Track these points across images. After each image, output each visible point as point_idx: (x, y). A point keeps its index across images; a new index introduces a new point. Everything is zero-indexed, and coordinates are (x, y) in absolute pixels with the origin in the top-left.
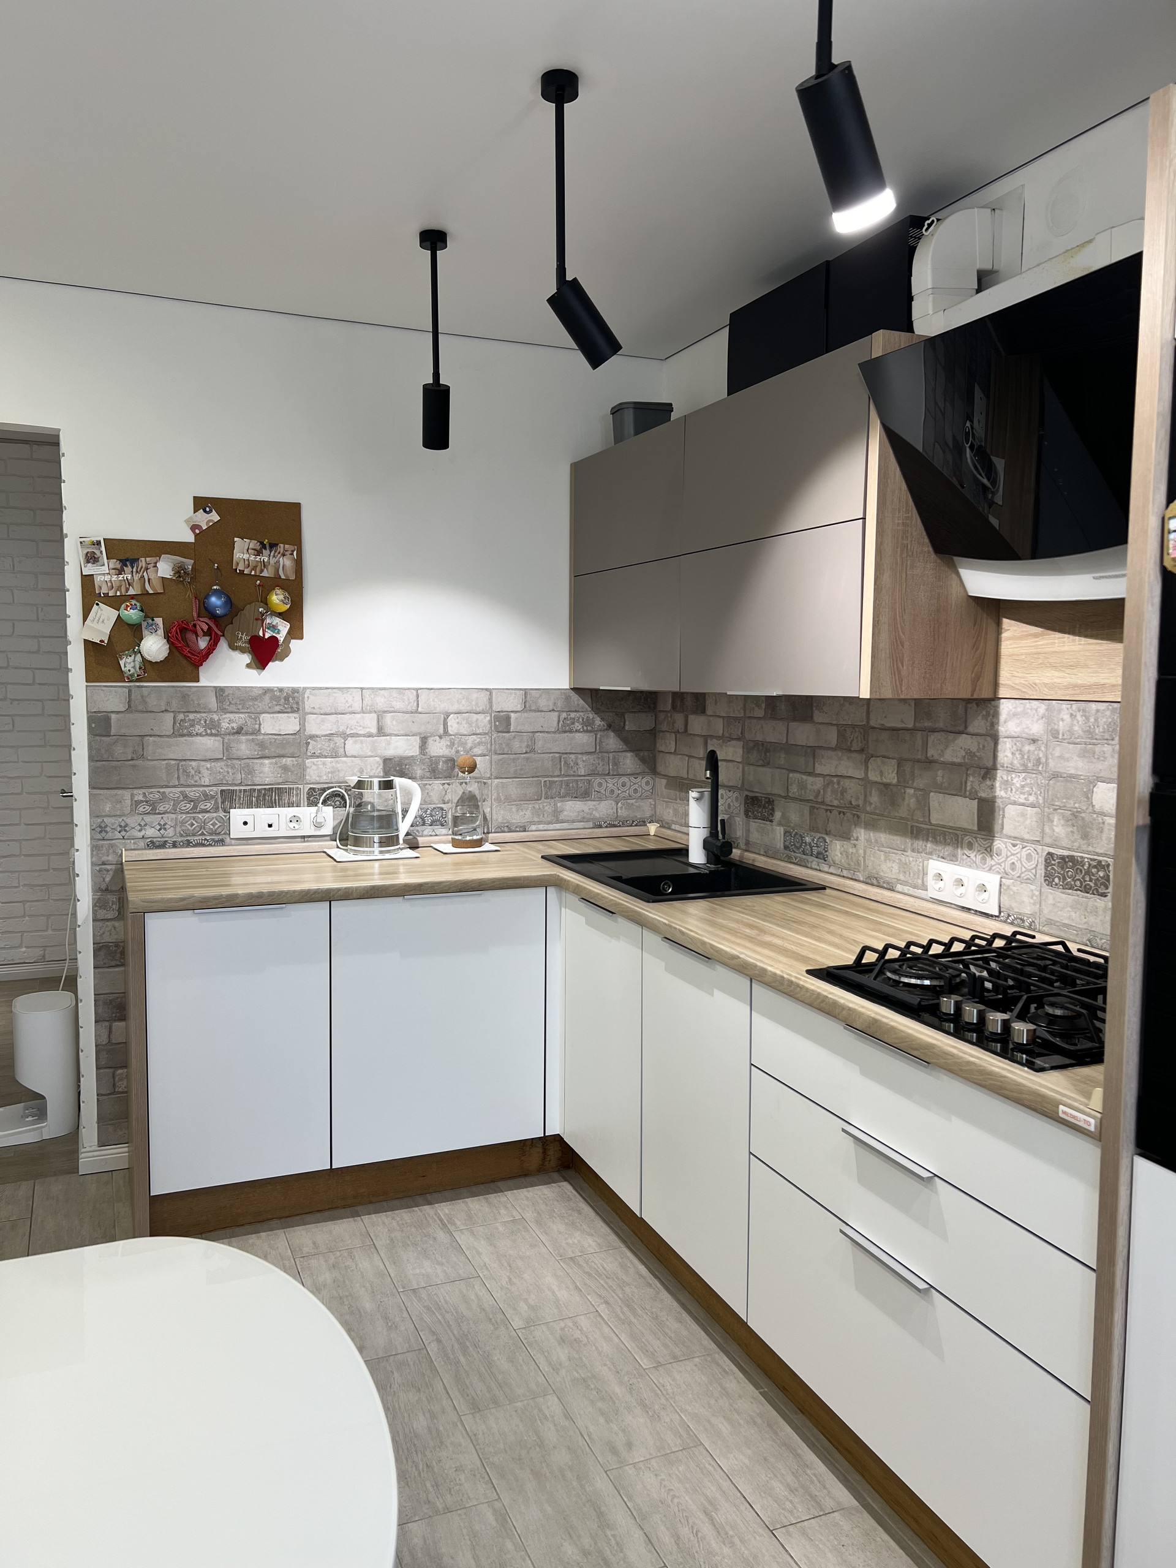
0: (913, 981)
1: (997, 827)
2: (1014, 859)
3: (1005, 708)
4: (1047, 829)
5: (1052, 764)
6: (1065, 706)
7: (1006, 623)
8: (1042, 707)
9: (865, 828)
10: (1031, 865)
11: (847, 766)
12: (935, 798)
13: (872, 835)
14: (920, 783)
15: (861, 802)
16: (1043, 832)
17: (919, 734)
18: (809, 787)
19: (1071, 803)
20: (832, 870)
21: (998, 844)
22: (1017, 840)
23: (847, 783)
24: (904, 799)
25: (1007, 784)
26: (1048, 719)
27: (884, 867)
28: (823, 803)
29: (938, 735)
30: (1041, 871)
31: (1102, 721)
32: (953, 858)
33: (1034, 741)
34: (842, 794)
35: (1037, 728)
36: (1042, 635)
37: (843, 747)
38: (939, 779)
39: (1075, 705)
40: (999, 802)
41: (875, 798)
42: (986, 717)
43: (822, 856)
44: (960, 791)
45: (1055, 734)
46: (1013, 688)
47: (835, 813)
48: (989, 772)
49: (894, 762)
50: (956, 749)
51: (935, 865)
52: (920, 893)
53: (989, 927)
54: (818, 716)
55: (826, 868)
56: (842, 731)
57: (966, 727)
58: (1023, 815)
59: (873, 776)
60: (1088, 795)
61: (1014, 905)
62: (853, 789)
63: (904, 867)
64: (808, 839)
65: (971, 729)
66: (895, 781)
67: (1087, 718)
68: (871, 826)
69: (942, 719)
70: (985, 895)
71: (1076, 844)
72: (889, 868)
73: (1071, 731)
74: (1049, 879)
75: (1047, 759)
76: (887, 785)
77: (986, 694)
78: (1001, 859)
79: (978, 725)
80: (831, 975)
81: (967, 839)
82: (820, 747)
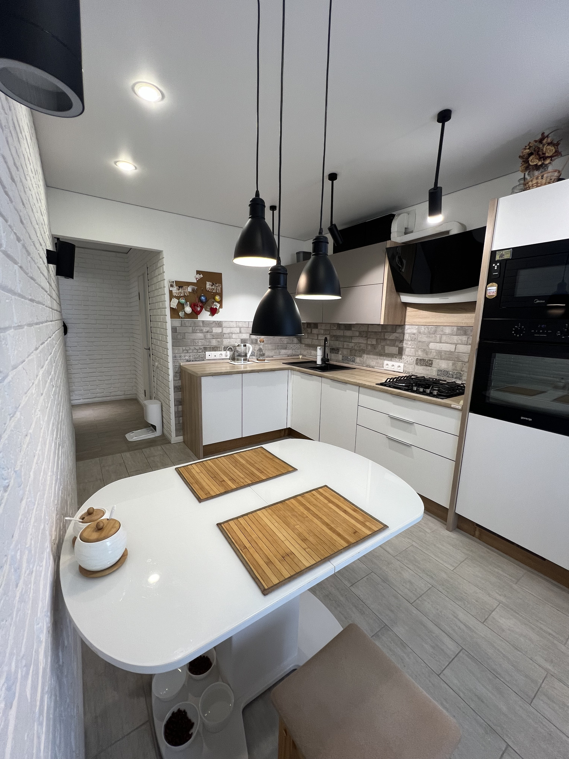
0: (401, 384)
1: (403, 353)
2: (407, 360)
3: (407, 327)
4: (417, 353)
5: (419, 339)
6: (422, 326)
7: (408, 308)
8: (417, 327)
9: (366, 355)
10: (412, 361)
11: (362, 341)
12: (386, 347)
13: (368, 356)
14: (382, 344)
15: (365, 349)
16: (416, 354)
17: (383, 333)
18: (350, 345)
19: (423, 348)
20: (356, 364)
21: (403, 357)
22: (408, 356)
23: (361, 344)
24: (378, 348)
25: (406, 344)
26: (418, 329)
27: (371, 363)
28: (354, 349)
29: (388, 333)
30: (415, 362)
31: (432, 330)
32: (391, 360)
33: (414, 334)
34: (360, 347)
35: (415, 331)
36: (418, 311)
37: (361, 335)
38: (388, 343)
39: (425, 326)
40: (404, 347)
41: (369, 347)
42: (401, 329)
43: (354, 361)
44: (394, 345)
45: (420, 333)
46: (409, 323)
47: (358, 351)
48: (402, 341)
49: (375, 339)
50: (393, 336)
51: (386, 362)
52: (382, 368)
53: (401, 375)
54: (353, 329)
55: (354, 364)
56: (360, 333)
57: (396, 331)
58: (410, 350)
59: (369, 343)
60: (428, 346)
61: (407, 370)
62: (363, 346)
63: (377, 363)
64: (349, 358)
65: (397, 332)
66: (375, 344)
67: (428, 329)
68: (368, 354)
69: (389, 329)
70: (400, 368)
71: (424, 356)
72: (373, 363)
73: (424, 332)
74: (417, 364)
75: (417, 338)
76: (373, 345)
77: (403, 324)
78: (404, 360)
79: (399, 330)
80: (382, 384)
81: (395, 356)
82: (354, 336)
